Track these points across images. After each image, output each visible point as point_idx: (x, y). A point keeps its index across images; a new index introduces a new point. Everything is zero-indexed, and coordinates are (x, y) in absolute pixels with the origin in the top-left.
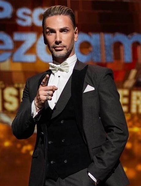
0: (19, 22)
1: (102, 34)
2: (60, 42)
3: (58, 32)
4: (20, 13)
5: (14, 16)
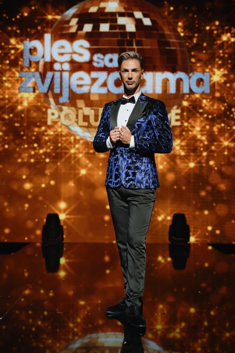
0: (95, 64)
1: (154, 72)
2: (131, 79)
3: (130, 71)
4: (95, 57)
5: (91, 61)
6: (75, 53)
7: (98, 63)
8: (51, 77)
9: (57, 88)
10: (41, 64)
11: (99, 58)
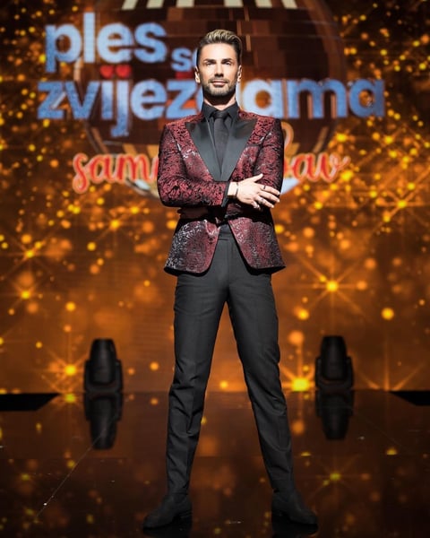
0: (176, 67)
1: (284, 81)
2: (222, 75)
3: (219, 63)
4: (176, 55)
5: (169, 59)
6: (139, 46)
7: (182, 64)
8: (96, 90)
9: (107, 110)
10: (78, 66)
11: (182, 56)
